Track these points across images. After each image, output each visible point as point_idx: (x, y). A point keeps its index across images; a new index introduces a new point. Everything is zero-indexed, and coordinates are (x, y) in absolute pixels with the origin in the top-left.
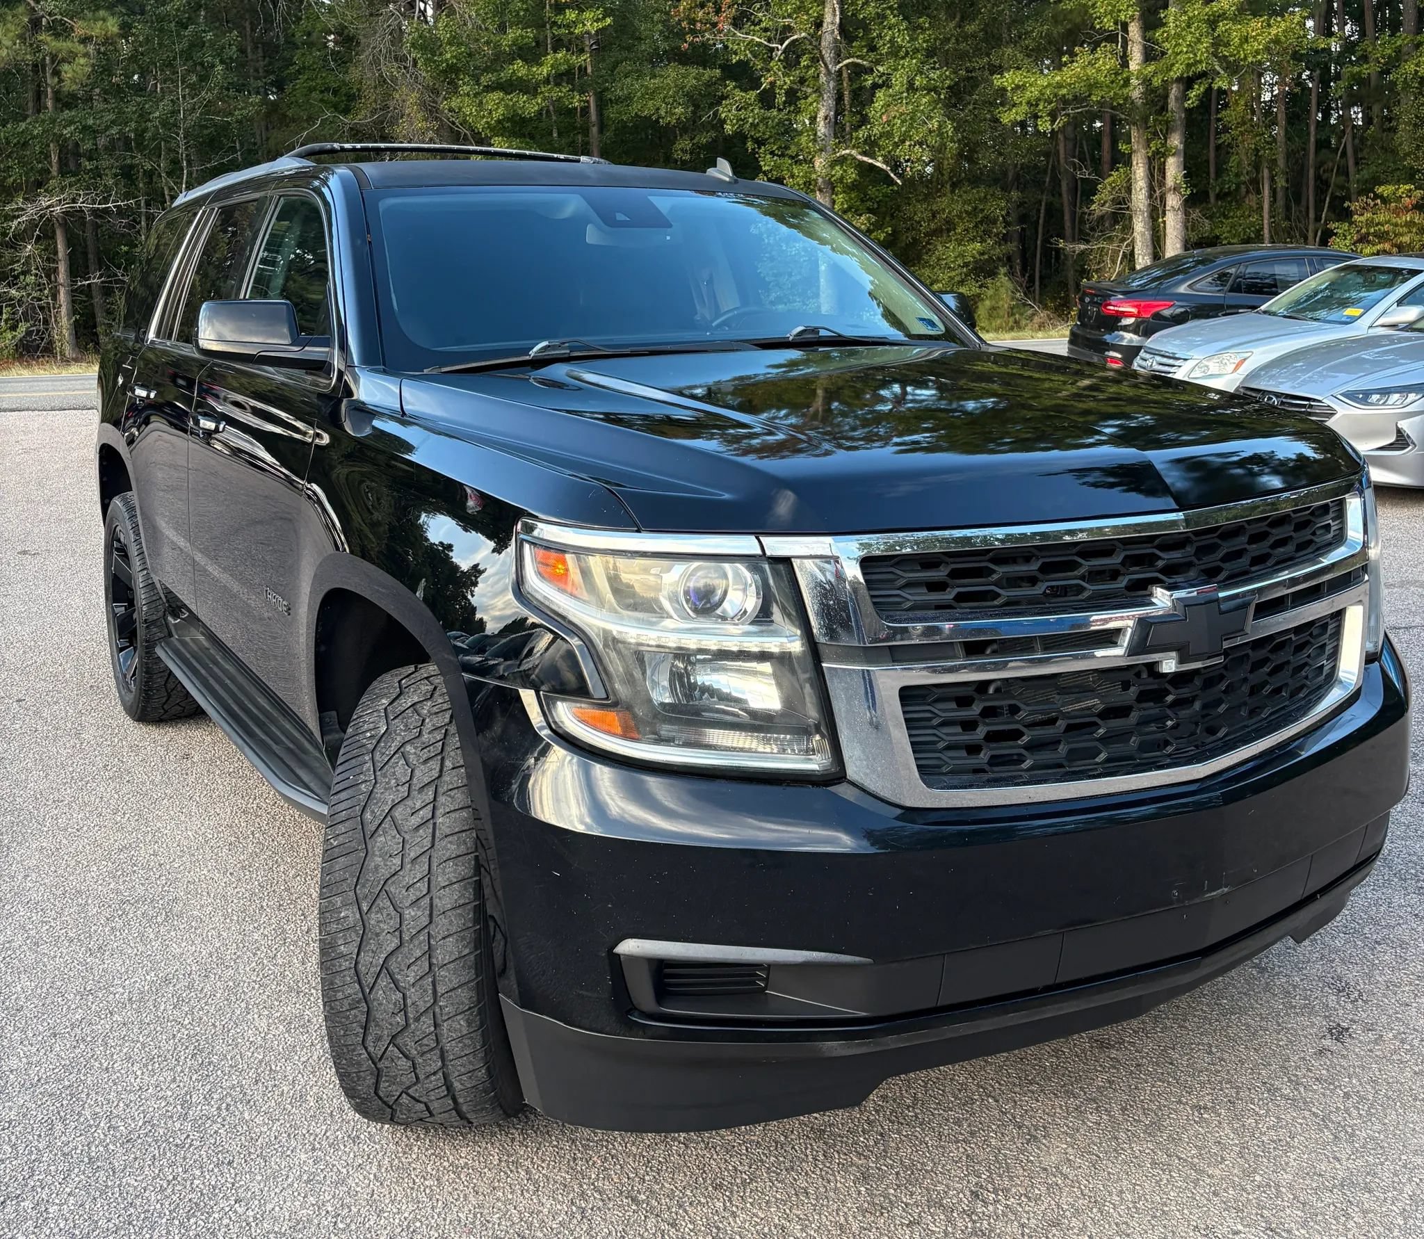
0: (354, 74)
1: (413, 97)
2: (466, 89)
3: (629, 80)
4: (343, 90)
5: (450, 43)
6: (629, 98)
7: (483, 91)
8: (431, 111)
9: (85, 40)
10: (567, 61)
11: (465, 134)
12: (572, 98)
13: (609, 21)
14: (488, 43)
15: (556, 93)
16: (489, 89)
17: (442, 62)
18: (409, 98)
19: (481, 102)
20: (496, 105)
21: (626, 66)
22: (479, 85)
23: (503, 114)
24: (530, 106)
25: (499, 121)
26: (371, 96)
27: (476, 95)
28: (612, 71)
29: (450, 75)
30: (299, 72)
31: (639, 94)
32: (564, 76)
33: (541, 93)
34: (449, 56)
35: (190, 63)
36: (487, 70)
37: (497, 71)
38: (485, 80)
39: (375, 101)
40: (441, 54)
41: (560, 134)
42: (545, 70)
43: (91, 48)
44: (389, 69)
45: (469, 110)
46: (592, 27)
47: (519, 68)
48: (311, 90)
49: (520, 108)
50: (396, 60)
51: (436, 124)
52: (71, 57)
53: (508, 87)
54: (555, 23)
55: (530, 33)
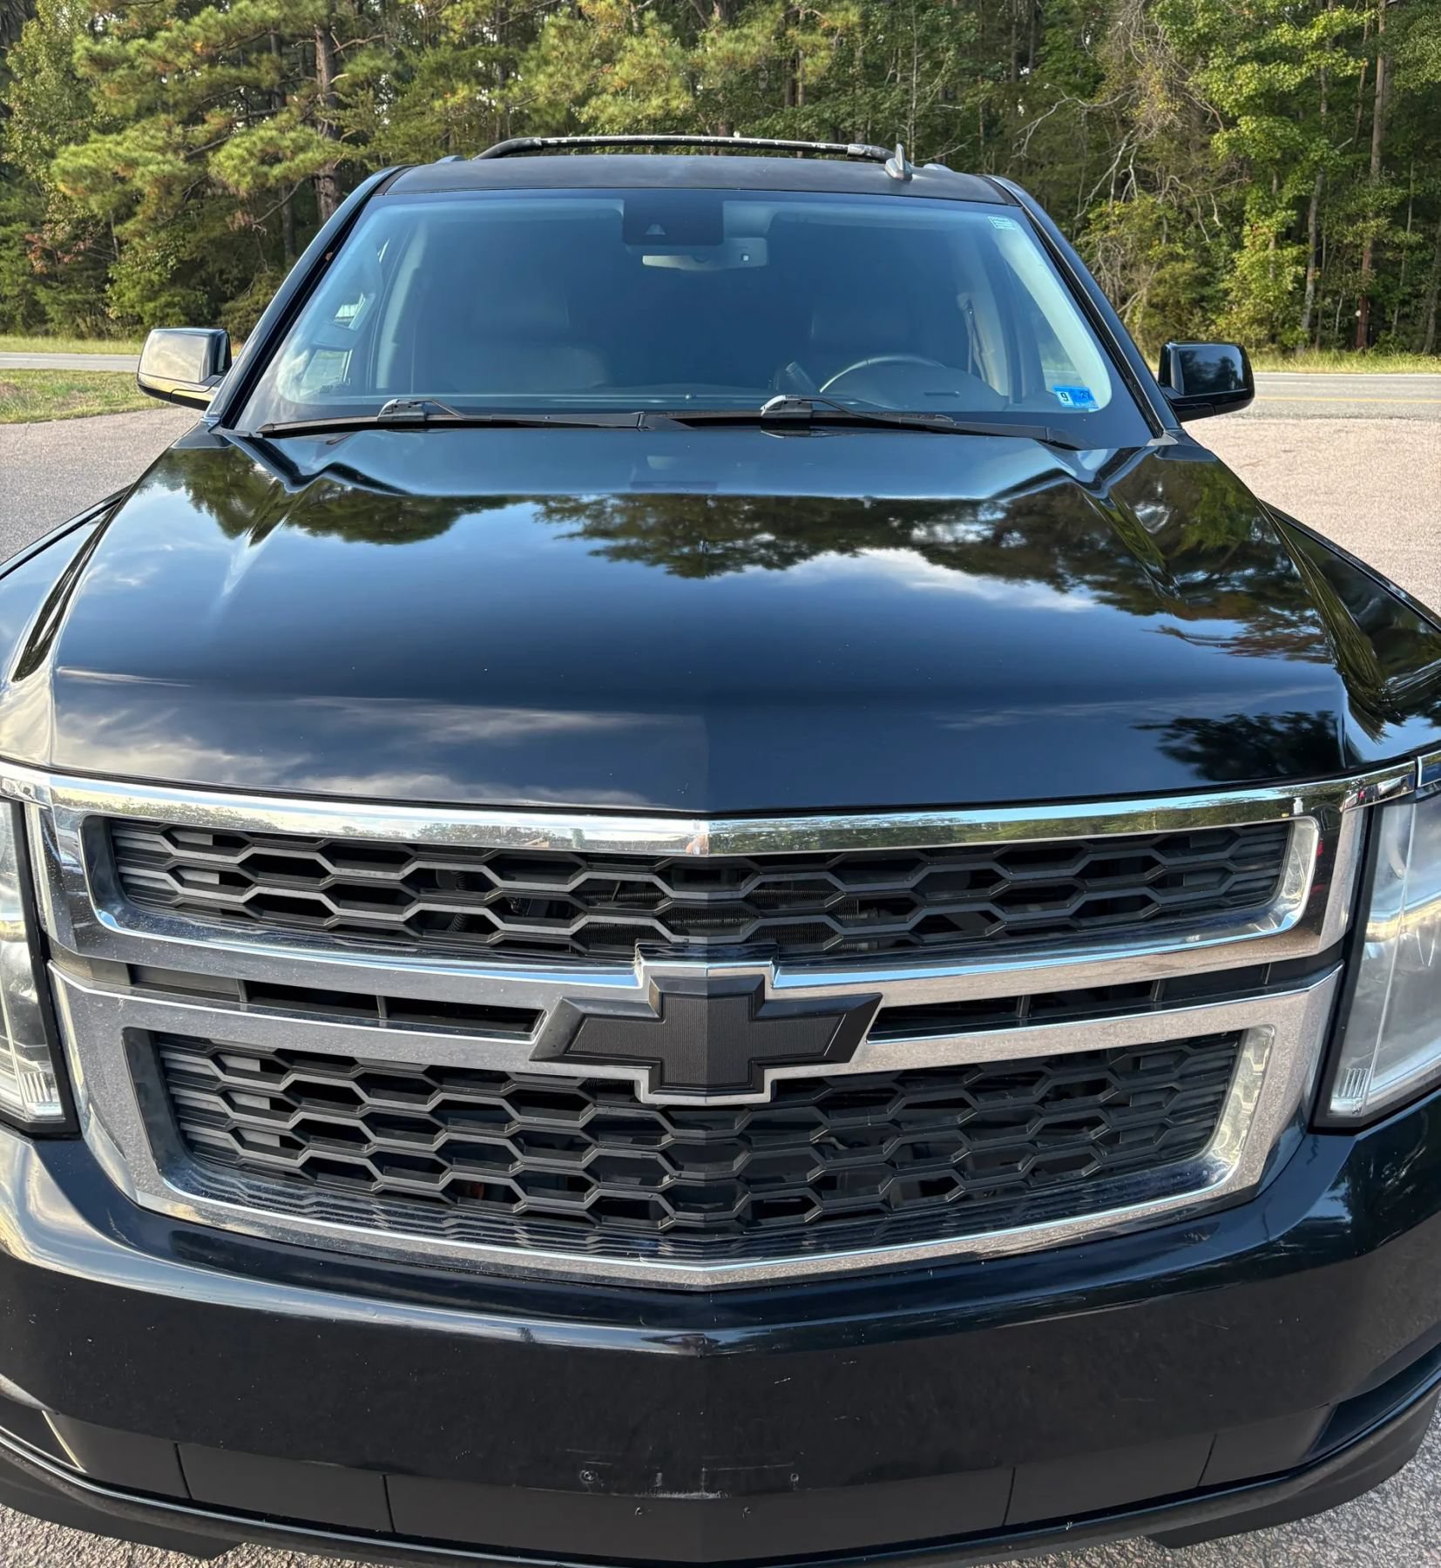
0: (1104, 51)
1: (1158, 75)
2: (1217, 61)
3: (1424, 39)
4: (1092, 71)
5: (1204, 10)
6: (1421, 61)
7: (1237, 63)
8: (1175, 89)
9: (830, 32)
10: (1344, 20)
11: (1214, 115)
12: (1346, 65)
14: (1248, 7)
15: (1327, 59)
16: (1242, 60)
17: (1193, 32)
18: (1153, 78)
19: (1232, 77)
20: (1248, 79)
21: (1425, 22)
22: (1232, 56)
23: (1256, 89)
24: (1288, 77)
25: (1250, 98)
26: (1115, 76)
27: (1227, 69)
28: (1406, 29)
29: (1202, 46)
30: (1049, 53)
31: (1434, 56)
32: (1348, 40)
33: (1309, 61)
34: (1200, 24)
35: (927, 50)
36: (1245, 37)
37: (1257, 38)
38: (1239, 51)
39: (1119, 82)
40: (1192, 23)
41: (1329, 108)
42: (1314, 34)
43: (834, 40)
44: (1138, 45)
45: (1217, 86)
47: (1284, 34)
48: (1058, 71)
49: (1279, 81)
50: (1147, 32)
51: (1179, 104)
52: (816, 48)
53: (1262, 58)
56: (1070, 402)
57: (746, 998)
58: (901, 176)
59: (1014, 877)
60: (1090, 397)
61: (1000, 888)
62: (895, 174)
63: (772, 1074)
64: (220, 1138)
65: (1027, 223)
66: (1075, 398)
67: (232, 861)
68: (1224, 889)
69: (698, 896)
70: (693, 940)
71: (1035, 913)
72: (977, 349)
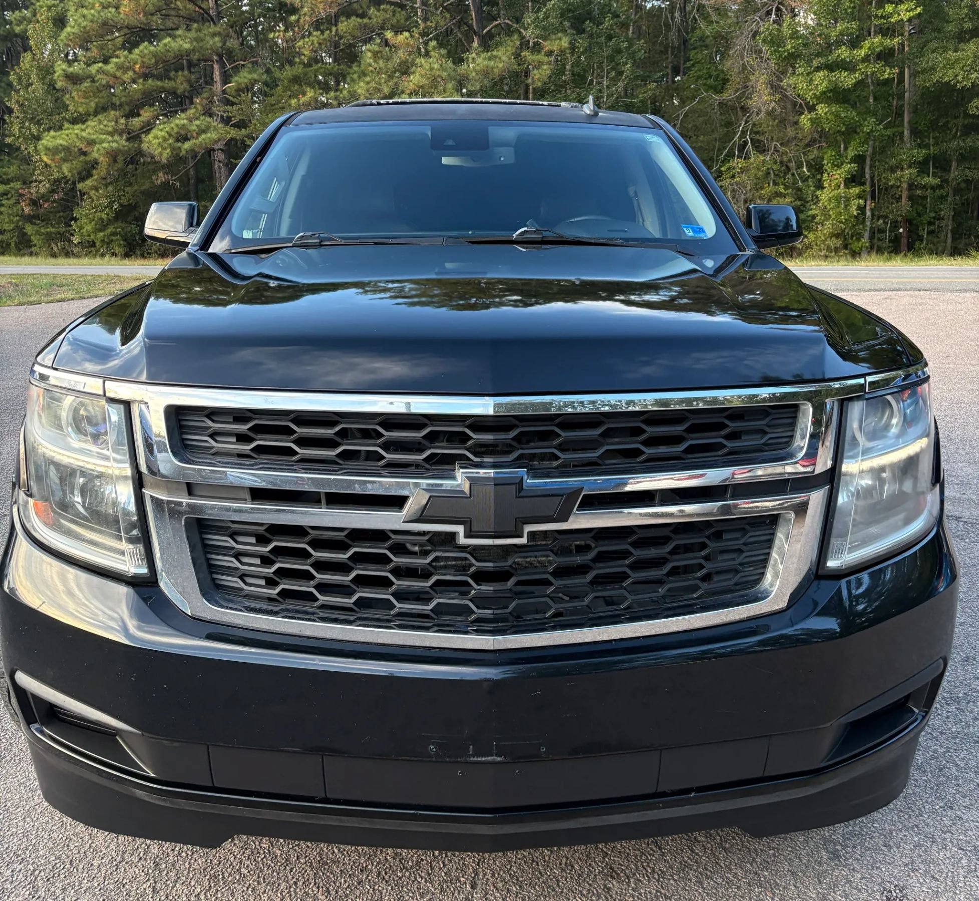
0: (728, 64)
1: (763, 79)
2: (801, 70)
3: (934, 55)
4: (722, 76)
5: (792, 37)
6: (933, 69)
7: (814, 71)
8: (775, 88)
9: (550, 53)
10: (881, 44)
11: (801, 104)
12: (884, 72)
13: (919, 10)
14: (820, 35)
15: (871, 68)
16: (818, 69)
17: (784, 51)
18: (760, 80)
19: (811, 80)
20: (821, 81)
21: (934, 44)
22: (811, 67)
23: (826, 87)
24: (847, 80)
25: (824, 93)
26: (735, 79)
27: (808, 74)
28: (922, 49)
29: (791, 59)
30: (693, 65)
31: (941, 65)
32: (885, 56)
33: (860, 69)
34: (789, 47)
35: (613, 64)
36: (818, 55)
37: (826, 56)
38: (815, 63)
39: (739, 83)
40: (784, 46)
41: (875, 99)
42: (863, 53)
43: (552, 59)
44: (750, 60)
45: (802, 85)
46: (905, 16)
47: (843, 53)
48: (699, 77)
49: (841, 82)
50: (755, 52)
51: (778, 96)
52: (540, 64)
53: (831, 67)
54: (876, 16)
55: (854, 25)
56: (692, 234)
57: (513, 487)
58: (592, 113)
59: (652, 431)
60: (704, 231)
61: (644, 437)
62: (588, 112)
63: (528, 528)
64: (233, 581)
65: (666, 137)
66: (694, 232)
67: (243, 428)
68: (762, 441)
69: (488, 437)
70: (486, 460)
71: (663, 450)
72: (641, 220)
